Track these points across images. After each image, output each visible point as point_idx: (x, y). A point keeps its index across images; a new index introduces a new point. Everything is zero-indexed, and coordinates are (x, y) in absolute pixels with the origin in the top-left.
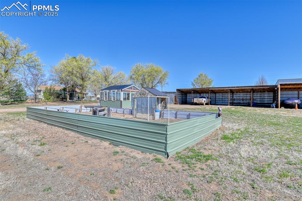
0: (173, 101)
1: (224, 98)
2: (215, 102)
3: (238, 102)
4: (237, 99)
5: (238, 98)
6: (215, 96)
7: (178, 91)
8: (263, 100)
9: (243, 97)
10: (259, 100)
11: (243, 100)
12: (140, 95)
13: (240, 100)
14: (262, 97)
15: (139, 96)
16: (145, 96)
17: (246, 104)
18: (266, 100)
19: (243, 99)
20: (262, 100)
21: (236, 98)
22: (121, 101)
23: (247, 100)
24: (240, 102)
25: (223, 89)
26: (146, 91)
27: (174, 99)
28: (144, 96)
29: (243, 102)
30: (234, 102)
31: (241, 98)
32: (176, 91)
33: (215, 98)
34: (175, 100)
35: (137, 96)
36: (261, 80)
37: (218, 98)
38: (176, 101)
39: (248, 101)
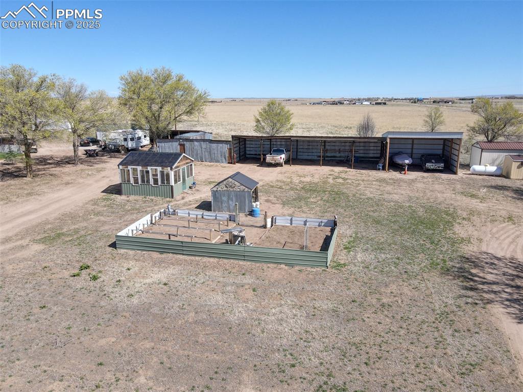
0: (226, 159)
1: (310, 147)
2: (296, 155)
3: (332, 155)
4: (331, 150)
5: (333, 148)
6: (296, 144)
7: (235, 138)
8: (368, 152)
9: (339, 147)
10: (362, 152)
11: (340, 151)
12: (226, 187)
13: (335, 151)
14: (367, 148)
15: (225, 189)
16: (235, 189)
17: (343, 159)
18: (372, 152)
19: (340, 149)
20: (366, 152)
21: (329, 148)
22: (172, 186)
23: (345, 151)
24: (335, 155)
25: (312, 139)
26: (236, 183)
27: (227, 155)
28: (232, 190)
29: (339, 155)
30: (327, 154)
31: (337, 148)
32: (231, 139)
33: (295, 147)
34: (231, 157)
35: (221, 189)
36: (366, 119)
37: (301, 147)
38: (231, 159)
39: (346, 154)
